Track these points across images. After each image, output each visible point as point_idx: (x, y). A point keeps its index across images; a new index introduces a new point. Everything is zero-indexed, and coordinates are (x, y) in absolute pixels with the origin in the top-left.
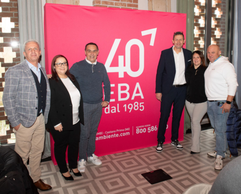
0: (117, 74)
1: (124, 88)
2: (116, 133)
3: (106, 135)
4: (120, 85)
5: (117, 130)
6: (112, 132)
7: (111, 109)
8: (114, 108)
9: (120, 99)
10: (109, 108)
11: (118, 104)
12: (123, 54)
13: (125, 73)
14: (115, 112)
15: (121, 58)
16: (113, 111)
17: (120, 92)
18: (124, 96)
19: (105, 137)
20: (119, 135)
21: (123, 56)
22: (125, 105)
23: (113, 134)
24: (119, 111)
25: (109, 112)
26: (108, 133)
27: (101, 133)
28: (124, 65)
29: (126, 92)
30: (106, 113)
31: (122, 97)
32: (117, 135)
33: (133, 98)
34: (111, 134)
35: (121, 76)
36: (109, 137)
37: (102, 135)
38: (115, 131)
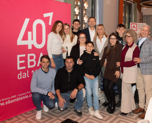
0: (27, 46)
1: (32, 58)
2: (26, 95)
3: (18, 97)
4: (29, 55)
5: (27, 92)
6: (23, 94)
7: (22, 75)
8: (24, 74)
9: (29, 66)
10: (21, 74)
11: (28, 71)
12: (31, 30)
13: (33, 46)
14: (26, 77)
15: (29, 33)
16: (24, 76)
17: (29, 61)
18: (32, 63)
19: (18, 99)
20: (29, 96)
21: (31, 32)
22: (33, 71)
23: (24, 96)
24: (28, 76)
25: (21, 78)
26: (20, 95)
27: (14, 96)
28: (32, 40)
29: (33, 60)
30: (19, 78)
31: (30, 65)
32: (27, 97)
33: (38, 65)
34: (22, 96)
35: (30, 47)
36: (21, 99)
37: (16, 98)
38: (25, 94)
